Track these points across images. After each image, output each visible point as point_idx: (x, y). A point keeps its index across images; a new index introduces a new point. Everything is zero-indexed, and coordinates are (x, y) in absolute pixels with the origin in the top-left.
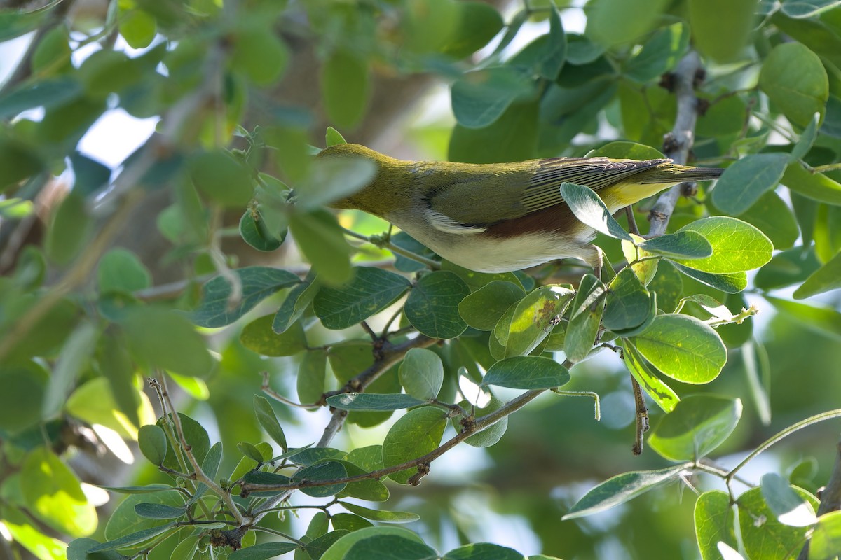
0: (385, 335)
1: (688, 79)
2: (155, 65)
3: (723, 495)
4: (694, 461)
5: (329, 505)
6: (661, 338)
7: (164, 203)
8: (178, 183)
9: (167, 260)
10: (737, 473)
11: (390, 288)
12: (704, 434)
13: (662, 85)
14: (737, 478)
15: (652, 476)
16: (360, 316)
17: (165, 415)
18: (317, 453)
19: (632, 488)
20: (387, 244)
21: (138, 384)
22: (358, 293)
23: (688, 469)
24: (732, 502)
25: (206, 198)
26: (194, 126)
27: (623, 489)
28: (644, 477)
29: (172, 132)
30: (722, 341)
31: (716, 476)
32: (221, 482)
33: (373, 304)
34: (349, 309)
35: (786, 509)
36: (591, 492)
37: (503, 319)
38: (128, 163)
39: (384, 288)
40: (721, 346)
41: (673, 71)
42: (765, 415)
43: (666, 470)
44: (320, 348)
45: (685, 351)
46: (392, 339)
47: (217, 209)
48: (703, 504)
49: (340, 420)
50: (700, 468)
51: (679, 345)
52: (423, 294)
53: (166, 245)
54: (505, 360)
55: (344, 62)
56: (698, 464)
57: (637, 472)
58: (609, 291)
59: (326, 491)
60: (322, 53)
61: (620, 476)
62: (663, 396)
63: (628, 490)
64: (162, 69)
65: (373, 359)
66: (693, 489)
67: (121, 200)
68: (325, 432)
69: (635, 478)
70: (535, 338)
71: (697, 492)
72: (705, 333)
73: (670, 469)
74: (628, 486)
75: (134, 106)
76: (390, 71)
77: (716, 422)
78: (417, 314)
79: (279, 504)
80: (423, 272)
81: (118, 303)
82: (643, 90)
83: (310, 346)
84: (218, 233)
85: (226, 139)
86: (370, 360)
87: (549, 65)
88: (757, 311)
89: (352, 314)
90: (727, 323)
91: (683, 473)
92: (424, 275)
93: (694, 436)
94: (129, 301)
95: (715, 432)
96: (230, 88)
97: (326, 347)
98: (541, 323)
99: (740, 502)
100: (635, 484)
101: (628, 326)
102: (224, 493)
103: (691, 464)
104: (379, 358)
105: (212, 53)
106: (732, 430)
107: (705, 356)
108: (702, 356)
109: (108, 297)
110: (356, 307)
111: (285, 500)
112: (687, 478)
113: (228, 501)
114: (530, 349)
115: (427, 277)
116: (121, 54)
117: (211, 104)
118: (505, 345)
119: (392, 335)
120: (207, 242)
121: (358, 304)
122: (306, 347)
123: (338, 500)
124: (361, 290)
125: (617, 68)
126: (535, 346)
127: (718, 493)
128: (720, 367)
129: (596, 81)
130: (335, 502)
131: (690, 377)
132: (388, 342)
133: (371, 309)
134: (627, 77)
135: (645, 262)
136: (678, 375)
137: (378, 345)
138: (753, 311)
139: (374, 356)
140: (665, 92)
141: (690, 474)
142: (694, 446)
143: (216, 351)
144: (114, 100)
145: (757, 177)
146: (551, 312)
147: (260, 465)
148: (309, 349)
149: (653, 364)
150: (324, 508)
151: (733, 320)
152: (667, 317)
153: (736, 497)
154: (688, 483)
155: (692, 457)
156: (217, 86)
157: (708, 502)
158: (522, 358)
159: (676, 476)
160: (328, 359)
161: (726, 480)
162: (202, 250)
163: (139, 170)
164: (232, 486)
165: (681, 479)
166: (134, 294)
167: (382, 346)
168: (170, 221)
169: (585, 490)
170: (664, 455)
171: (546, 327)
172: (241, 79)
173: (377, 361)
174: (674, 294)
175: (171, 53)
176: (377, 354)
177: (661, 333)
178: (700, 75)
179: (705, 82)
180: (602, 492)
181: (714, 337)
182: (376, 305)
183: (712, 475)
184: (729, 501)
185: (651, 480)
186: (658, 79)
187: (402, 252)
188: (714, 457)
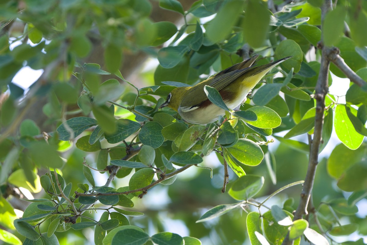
0: (131, 144)
1: (247, 52)
2: (41, 49)
3: (257, 214)
4: (246, 200)
5: (110, 208)
6: (238, 148)
7: (45, 103)
8: (49, 95)
9: (46, 124)
10: (264, 204)
11: (133, 127)
12: (250, 190)
13: (237, 53)
14: (264, 206)
15: (230, 206)
16: (122, 138)
17: (49, 172)
18: (105, 189)
19: (222, 211)
20: (133, 110)
21: (35, 172)
22: (122, 130)
23: (244, 203)
24: (261, 216)
25: (61, 101)
26: (56, 73)
27: (219, 211)
28: (227, 206)
29: (47, 75)
30: (262, 150)
31: (255, 206)
32: (70, 198)
33: (127, 133)
34: (118, 135)
35: (281, 219)
36: (207, 212)
37: (178, 137)
38: (31, 87)
39: (131, 128)
40: (262, 152)
41: (241, 49)
42: (274, 181)
43: (235, 204)
44: (106, 149)
45: (248, 153)
46: (133, 146)
47: (65, 104)
48: (250, 217)
49: (113, 176)
50: (248, 203)
51: (246, 151)
52: (146, 130)
53: (45, 118)
54: (179, 153)
55: (113, 48)
56: (248, 202)
57: (225, 205)
58: (220, 130)
59: (111, 203)
60: (104, 45)
61: (218, 206)
62: (239, 172)
63: (221, 211)
64: (43, 51)
65: (127, 154)
66: (246, 211)
67: (28, 101)
68: (108, 181)
69: (224, 207)
70: (190, 145)
71: (247, 212)
72: (255, 147)
73: (237, 203)
74: (221, 210)
75: (33, 65)
76: (130, 52)
77: (254, 185)
78: (144, 138)
79: (90, 208)
80: (146, 121)
81: (28, 140)
82: (230, 55)
83: (102, 148)
84: (65, 113)
85: (68, 78)
86: (125, 154)
87: (195, 45)
88: (274, 141)
89: (119, 138)
90: (262, 145)
91: (242, 205)
92: (146, 123)
93: (246, 191)
94: (32, 140)
95: (254, 189)
96: (69, 59)
97: (108, 149)
98: (193, 139)
99: (263, 216)
100: (224, 209)
101: (227, 143)
102: (71, 202)
103: (245, 202)
104: (129, 153)
105: (62, 45)
106: (260, 189)
107: (256, 155)
108: (254, 155)
109: (24, 138)
110: (120, 135)
111: (92, 206)
112: (244, 207)
113: (72, 205)
114: (188, 149)
115: (148, 123)
116: (29, 45)
117: (62, 65)
118: (178, 147)
119: (134, 145)
120: (61, 117)
121: (121, 133)
122: (101, 148)
123: (113, 207)
124: (122, 128)
125: (220, 46)
126: (190, 148)
127: (255, 213)
128: (261, 160)
129: (213, 51)
130: (112, 207)
131: (249, 163)
132: (132, 147)
133: (126, 136)
134: (223, 50)
135: (233, 120)
136: (245, 162)
137: (128, 148)
138: (272, 141)
139: (127, 153)
140: (238, 56)
141: (244, 205)
142: (246, 195)
143: (65, 158)
144: (26, 63)
145: (270, 92)
146: (197, 136)
147: (85, 192)
148: (102, 149)
149: (235, 158)
150: (107, 210)
151: (265, 143)
152: (241, 140)
153: (262, 214)
154: (244, 209)
155: (245, 199)
156: (64, 58)
157: (251, 216)
158: (185, 152)
159: (239, 206)
160: (109, 153)
161: (258, 208)
162: (59, 120)
163: (35, 89)
164: (74, 200)
165: (241, 208)
166: (34, 137)
167: (130, 149)
168: (47, 109)
169: (205, 211)
170: (235, 198)
171: (195, 141)
172: (74, 55)
173: (128, 154)
174: (242, 133)
175: (47, 45)
176: (128, 152)
177: (238, 146)
178: (251, 51)
179: (253, 53)
180: (211, 212)
181: (259, 148)
182: (128, 134)
183: (253, 206)
184: (259, 216)
185: (230, 208)
186: (236, 52)
187: (139, 113)
188: (255, 198)
